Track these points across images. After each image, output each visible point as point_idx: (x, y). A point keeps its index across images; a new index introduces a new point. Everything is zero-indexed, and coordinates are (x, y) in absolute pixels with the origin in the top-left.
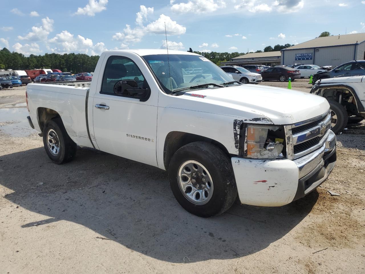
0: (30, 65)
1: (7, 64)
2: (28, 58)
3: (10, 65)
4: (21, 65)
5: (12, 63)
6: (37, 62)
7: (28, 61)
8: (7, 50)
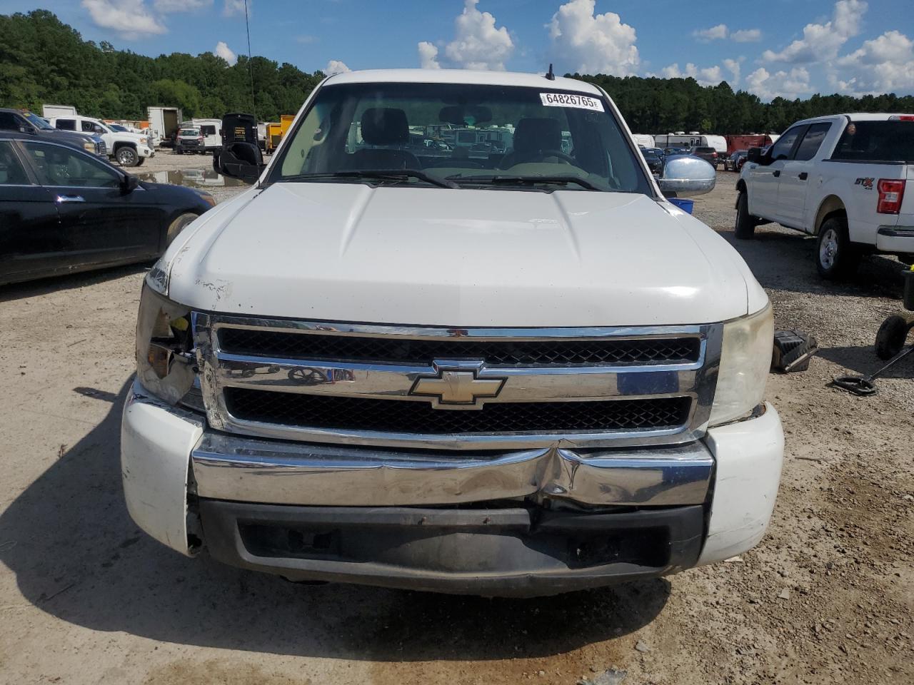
0: (766, 124)
1: (717, 119)
2: (768, 105)
3: (722, 123)
4: (747, 123)
5: (729, 117)
6: (786, 118)
7: (765, 113)
8: (728, 86)
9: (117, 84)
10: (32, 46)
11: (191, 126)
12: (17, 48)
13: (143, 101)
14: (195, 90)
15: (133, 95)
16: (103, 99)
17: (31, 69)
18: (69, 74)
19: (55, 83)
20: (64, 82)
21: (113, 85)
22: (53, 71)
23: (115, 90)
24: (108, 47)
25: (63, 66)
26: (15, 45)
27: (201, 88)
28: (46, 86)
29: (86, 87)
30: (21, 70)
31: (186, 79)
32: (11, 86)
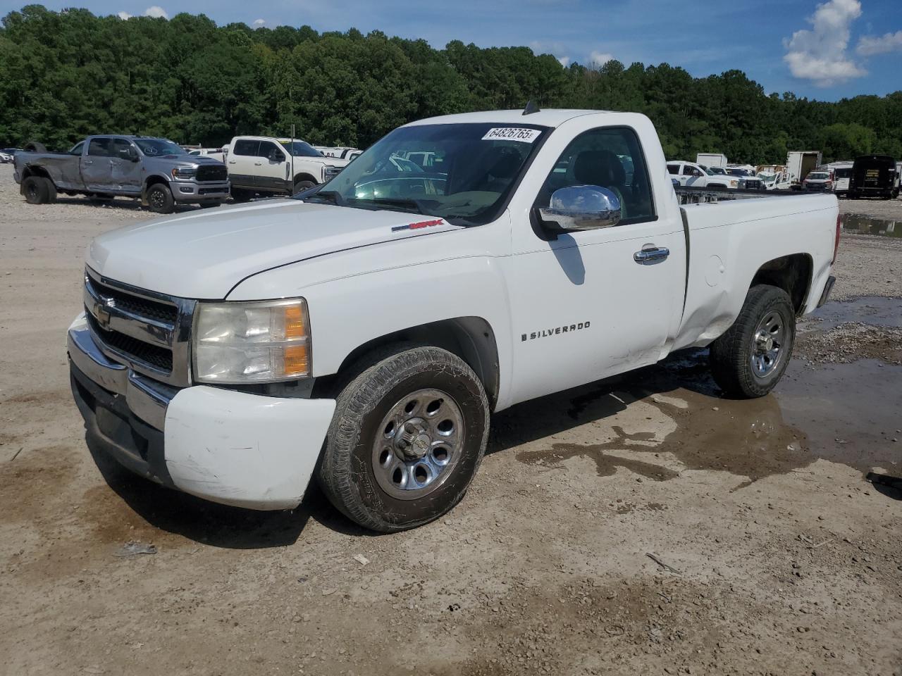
9: (788, 131)
10: (718, 102)
11: (825, 170)
12: (705, 105)
13: (810, 145)
14: (870, 132)
15: (801, 141)
16: (771, 145)
17: (713, 123)
18: (745, 125)
19: (730, 134)
20: (739, 131)
21: (784, 133)
22: (731, 123)
23: (784, 137)
24: (790, 97)
25: (740, 118)
26: (703, 103)
27: (878, 130)
28: (722, 136)
29: (757, 136)
30: (704, 123)
31: (863, 121)
32: (693, 138)
